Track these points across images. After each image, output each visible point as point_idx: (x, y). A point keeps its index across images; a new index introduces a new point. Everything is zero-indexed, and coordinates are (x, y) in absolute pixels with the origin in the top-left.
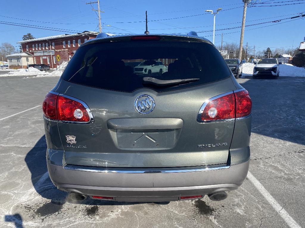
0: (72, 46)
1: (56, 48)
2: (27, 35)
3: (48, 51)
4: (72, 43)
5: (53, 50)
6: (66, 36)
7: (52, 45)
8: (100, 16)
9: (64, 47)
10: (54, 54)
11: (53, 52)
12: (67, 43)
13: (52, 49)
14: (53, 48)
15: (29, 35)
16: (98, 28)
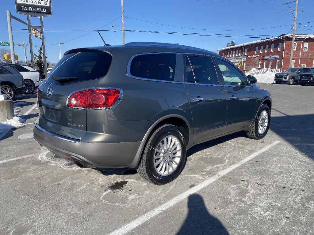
0: (264, 52)
1: (248, 55)
2: (230, 42)
3: (240, 57)
4: (270, 47)
5: (245, 57)
6: (262, 41)
7: (244, 52)
8: (296, 16)
9: (256, 53)
10: (245, 60)
11: (245, 58)
12: (259, 49)
13: (244, 55)
14: (246, 54)
15: (233, 42)
16: (292, 30)
